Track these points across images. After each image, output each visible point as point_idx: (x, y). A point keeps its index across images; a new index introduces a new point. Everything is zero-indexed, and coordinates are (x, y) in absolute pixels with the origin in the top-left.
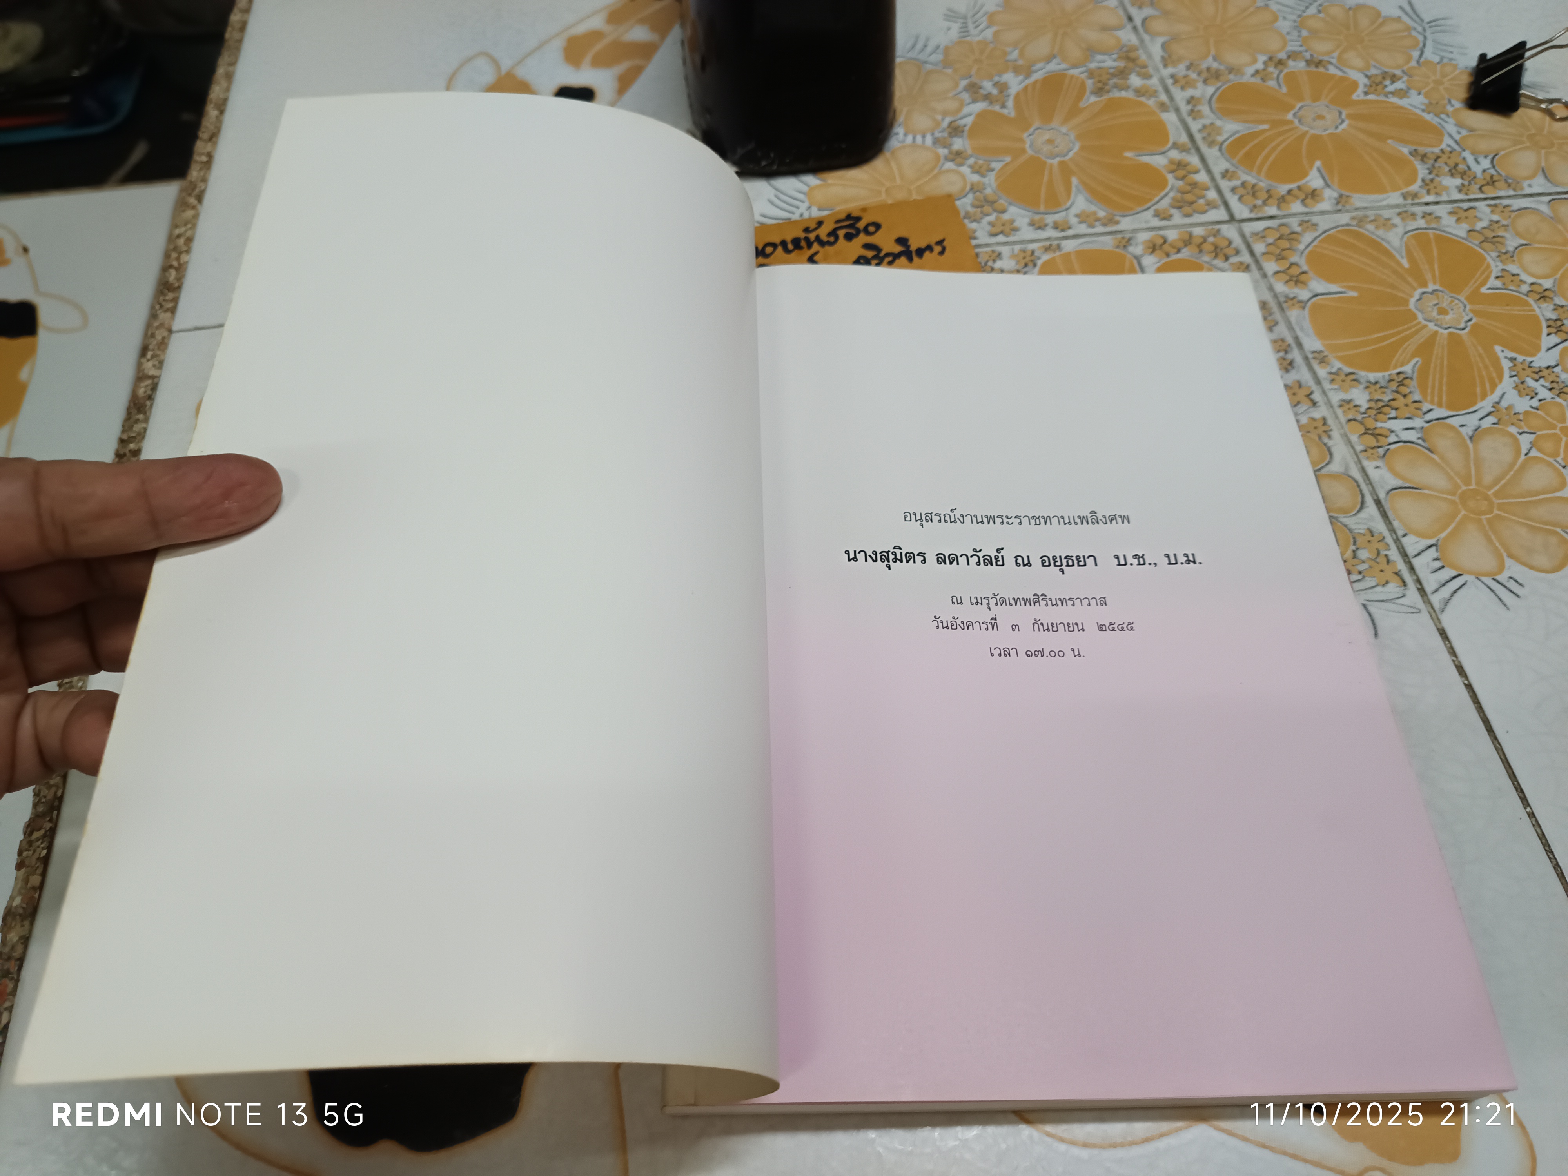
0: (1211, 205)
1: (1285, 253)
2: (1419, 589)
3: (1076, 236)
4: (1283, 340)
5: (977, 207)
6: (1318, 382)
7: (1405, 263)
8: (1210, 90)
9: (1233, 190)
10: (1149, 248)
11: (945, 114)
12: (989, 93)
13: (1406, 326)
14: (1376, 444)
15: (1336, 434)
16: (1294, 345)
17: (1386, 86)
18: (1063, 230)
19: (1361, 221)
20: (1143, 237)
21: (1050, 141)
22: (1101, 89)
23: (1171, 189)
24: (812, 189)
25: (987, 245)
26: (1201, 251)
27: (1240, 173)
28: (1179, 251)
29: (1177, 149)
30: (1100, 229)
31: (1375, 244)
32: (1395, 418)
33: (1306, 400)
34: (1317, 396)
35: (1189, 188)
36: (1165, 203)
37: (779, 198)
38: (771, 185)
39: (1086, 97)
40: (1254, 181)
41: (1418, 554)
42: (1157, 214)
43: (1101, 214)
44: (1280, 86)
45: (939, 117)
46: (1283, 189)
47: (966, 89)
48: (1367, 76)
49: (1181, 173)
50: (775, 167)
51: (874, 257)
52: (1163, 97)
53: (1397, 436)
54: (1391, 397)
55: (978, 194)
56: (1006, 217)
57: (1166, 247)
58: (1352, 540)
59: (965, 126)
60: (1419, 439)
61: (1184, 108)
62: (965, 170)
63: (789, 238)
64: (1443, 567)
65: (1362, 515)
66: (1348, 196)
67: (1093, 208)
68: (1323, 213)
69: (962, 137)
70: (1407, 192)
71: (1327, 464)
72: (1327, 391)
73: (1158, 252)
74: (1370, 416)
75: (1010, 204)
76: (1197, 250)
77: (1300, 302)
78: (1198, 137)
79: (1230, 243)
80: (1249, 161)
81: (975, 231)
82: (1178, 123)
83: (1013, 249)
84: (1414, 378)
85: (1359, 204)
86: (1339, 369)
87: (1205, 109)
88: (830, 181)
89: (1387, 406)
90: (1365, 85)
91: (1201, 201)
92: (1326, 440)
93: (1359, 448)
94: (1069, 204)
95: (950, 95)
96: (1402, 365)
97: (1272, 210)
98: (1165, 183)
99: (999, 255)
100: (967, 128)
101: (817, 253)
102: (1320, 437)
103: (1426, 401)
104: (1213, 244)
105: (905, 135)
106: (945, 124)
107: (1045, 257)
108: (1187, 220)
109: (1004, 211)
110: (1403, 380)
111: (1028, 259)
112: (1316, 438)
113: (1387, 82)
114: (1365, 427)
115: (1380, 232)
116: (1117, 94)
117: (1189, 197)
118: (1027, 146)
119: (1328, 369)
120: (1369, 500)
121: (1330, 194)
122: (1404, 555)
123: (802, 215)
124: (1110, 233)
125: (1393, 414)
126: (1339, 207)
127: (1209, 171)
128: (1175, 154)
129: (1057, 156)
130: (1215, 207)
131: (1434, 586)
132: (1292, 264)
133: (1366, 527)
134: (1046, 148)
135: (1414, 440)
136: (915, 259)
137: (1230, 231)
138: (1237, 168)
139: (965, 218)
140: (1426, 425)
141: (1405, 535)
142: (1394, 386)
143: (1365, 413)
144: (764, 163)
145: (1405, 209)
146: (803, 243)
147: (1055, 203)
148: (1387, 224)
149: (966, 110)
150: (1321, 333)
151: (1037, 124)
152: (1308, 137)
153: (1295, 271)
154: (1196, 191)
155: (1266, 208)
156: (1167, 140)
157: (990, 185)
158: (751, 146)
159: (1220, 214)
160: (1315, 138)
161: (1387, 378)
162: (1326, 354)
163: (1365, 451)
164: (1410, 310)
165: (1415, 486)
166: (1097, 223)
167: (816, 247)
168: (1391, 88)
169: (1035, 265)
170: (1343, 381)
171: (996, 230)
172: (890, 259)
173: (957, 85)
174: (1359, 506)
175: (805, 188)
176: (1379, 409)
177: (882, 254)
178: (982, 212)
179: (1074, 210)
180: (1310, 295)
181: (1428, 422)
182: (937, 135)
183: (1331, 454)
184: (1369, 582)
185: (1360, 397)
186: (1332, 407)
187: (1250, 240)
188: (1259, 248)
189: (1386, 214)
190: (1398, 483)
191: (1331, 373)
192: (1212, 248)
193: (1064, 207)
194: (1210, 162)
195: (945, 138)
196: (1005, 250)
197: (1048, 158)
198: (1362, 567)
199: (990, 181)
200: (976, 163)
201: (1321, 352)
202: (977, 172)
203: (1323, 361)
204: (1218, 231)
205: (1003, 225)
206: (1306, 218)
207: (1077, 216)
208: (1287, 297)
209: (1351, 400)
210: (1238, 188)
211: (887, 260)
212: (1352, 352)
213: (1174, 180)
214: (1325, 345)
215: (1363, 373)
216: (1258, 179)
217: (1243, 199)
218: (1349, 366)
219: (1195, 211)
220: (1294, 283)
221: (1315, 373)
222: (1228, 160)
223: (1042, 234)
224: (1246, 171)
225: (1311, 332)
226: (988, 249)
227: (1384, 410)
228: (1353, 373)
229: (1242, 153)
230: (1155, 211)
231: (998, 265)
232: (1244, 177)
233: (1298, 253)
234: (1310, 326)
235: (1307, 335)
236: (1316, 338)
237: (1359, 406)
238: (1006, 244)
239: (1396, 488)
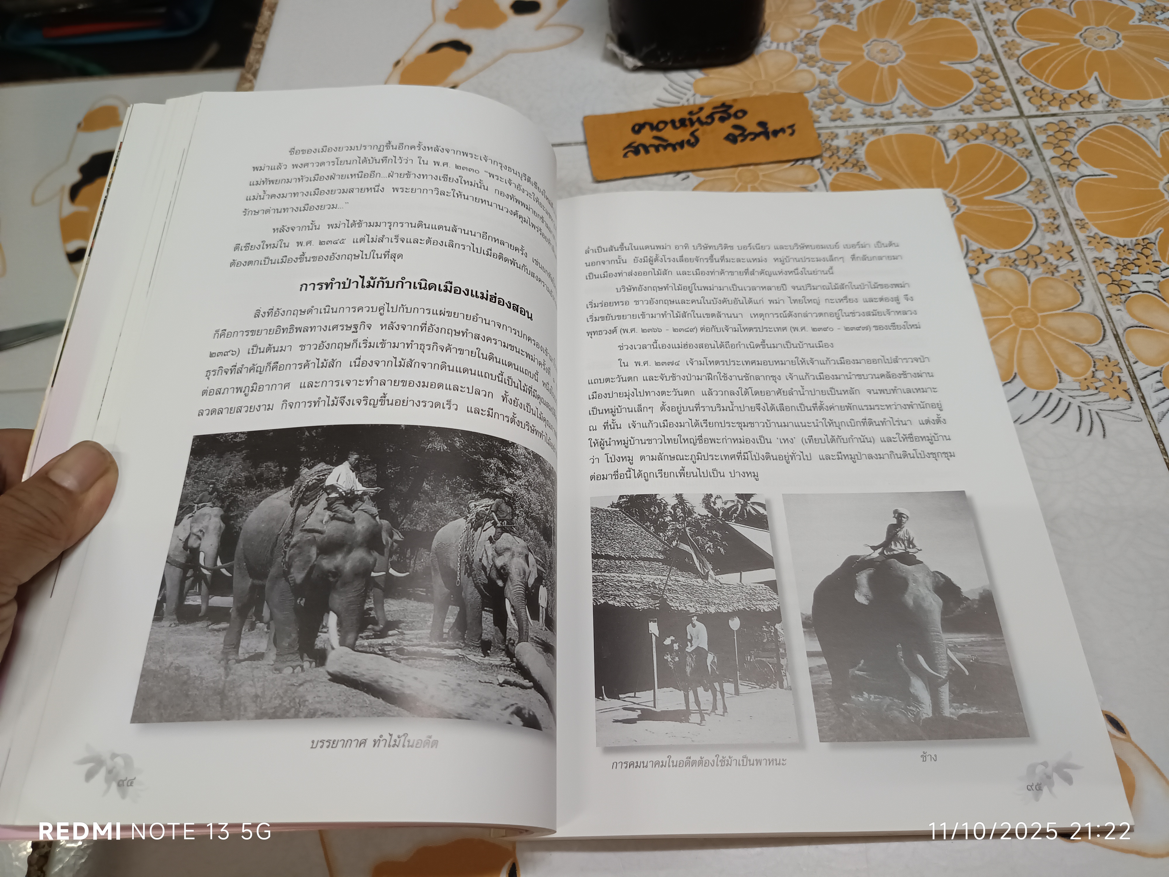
0: (1006, 104)
1: (1062, 143)
2: (1142, 404)
3: (897, 124)
4: (1053, 209)
5: (822, 99)
6: (1078, 243)
7: (1159, 154)
8: (1014, 14)
9: (1025, 93)
10: (954, 135)
11: (803, 27)
12: (839, 13)
13: (1154, 203)
14: (1120, 292)
15: (1088, 283)
16: (1061, 214)
17: (1157, 15)
18: (887, 119)
19: (1126, 120)
20: (950, 126)
21: (883, 51)
22: (927, 12)
23: (975, 91)
24: (697, 81)
25: (828, 128)
26: (994, 139)
27: (1032, 79)
28: (977, 138)
29: (983, 59)
30: (916, 119)
31: (1135, 138)
32: (1138, 273)
33: (1067, 255)
34: (1075, 254)
35: (989, 90)
36: (969, 101)
37: (672, 87)
38: (666, 77)
39: (914, 18)
40: (1042, 86)
41: (1145, 377)
42: (962, 110)
43: (919, 107)
44: (1071, 13)
45: (798, 30)
46: (1065, 93)
47: (821, 9)
48: (1142, 7)
49: (984, 78)
50: (670, 64)
51: (740, 135)
52: (976, 19)
53: (1137, 286)
54: (1136, 257)
55: (824, 89)
56: (844, 107)
57: (967, 135)
58: (1093, 364)
59: (818, 37)
60: (1155, 290)
61: (991, 28)
62: (815, 70)
63: (677, 118)
64: (1164, 388)
65: (1103, 345)
66: (1117, 101)
67: (912, 103)
68: (1095, 112)
69: (815, 45)
70: (1166, 99)
71: (1079, 305)
72: (1085, 250)
73: (960, 138)
74: (1117, 271)
75: (848, 97)
76: (992, 138)
77: (1070, 181)
78: (1000, 50)
79: (1018, 133)
80: (1039, 71)
81: (819, 117)
82: (986, 40)
83: (847, 131)
84: (1157, 244)
85: (1126, 107)
86: (1096, 234)
87: (1009, 29)
88: (711, 76)
89: (1132, 263)
90: (1140, 14)
91: (998, 101)
92: (1079, 287)
93: (1105, 295)
94: (894, 99)
95: (809, 13)
96: (1147, 233)
97: (1054, 110)
98: (971, 85)
99: (836, 136)
100: (819, 39)
101: (697, 130)
102: (1075, 285)
103: (1165, 261)
104: (1005, 134)
105: (771, 42)
106: (803, 35)
107: (872, 138)
108: (986, 115)
109: (842, 103)
110: (1147, 244)
111: (859, 139)
112: (1073, 285)
113: (1159, 13)
114: (1112, 278)
115: (1141, 129)
116: (939, 16)
117: (989, 97)
118: (865, 54)
119: (1087, 234)
120: (1110, 334)
121: (1102, 98)
122: (1134, 377)
123: (688, 100)
124: (925, 122)
125: (1136, 270)
126: (1110, 109)
127: (1007, 78)
128: (980, 64)
129: (888, 62)
130: (1009, 106)
131: (1155, 403)
132: (1066, 152)
133: (1105, 354)
134: (880, 56)
135: (1151, 290)
136: (772, 138)
137: (1019, 125)
138: (1030, 75)
139: (812, 106)
140: (1162, 280)
141: (1136, 362)
142: (1139, 248)
143: (1113, 268)
144: (662, 60)
145: (1163, 112)
146: (687, 123)
147: (883, 98)
148: (1147, 123)
149: (820, 25)
150: (1083, 206)
151: (874, 37)
152: (1090, 52)
153: (1068, 157)
154: (995, 92)
155: (1050, 108)
156: (976, 53)
157: (834, 83)
158: (653, 46)
159: (1013, 111)
160: (1095, 53)
161: (1134, 242)
162: (1087, 221)
163: (1111, 297)
164: (1159, 191)
165: (1148, 326)
166: (915, 115)
167: (697, 125)
168: (1161, 17)
169: (863, 144)
170: (1098, 243)
171: (835, 116)
172: (752, 136)
173: (814, 5)
174: (1101, 338)
175: (692, 80)
176: (1125, 266)
177: (746, 133)
178: (825, 103)
179: (897, 104)
180: (1078, 176)
181: (1163, 277)
182: (796, 43)
183: (1082, 298)
184: (1103, 396)
185: (1111, 256)
186: (1087, 262)
187: (1034, 132)
188: (1041, 138)
189: (1147, 115)
190: (1135, 322)
191: (1088, 236)
192: (1004, 137)
193: (890, 101)
194: (1008, 70)
195: (802, 46)
196: (841, 132)
197: (880, 63)
198: (1098, 384)
199: (834, 79)
200: (824, 65)
201: (1083, 219)
202: (824, 72)
203: (1083, 227)
204: (1010, 124)
205: (841, 113)
206: (1082, 116)
207: (899, 108)
208: (1060, 177)
209: (1103, 258)
210: (1029, 91)
211: (750, 137)
212: (1107, 221)
213: (978, 83)
214: (1086, 215)
215: (1115, 238)
216: (1045, 84)
217: (1032, 100)
218: (1103, 231)
219: (992, 108)
220: (1066, 166)
221: (1076, 236)
222: (1023, 69)
223: (871, 121)
224: (1037, 78)
225: (1076, 204)
226: (828, 131)
227: (1129, 266)
228: (1107, 237)
229: (1035, 64)
230: (961, 106)
231: (835, 143)
232: (1035, 83)
233: (1073, 143)
234: (1076, 200)
235: (1073, 206)
236: (1079, 209)
237: (1109, 263)
238: (842, 127)
239: (1132, 327)
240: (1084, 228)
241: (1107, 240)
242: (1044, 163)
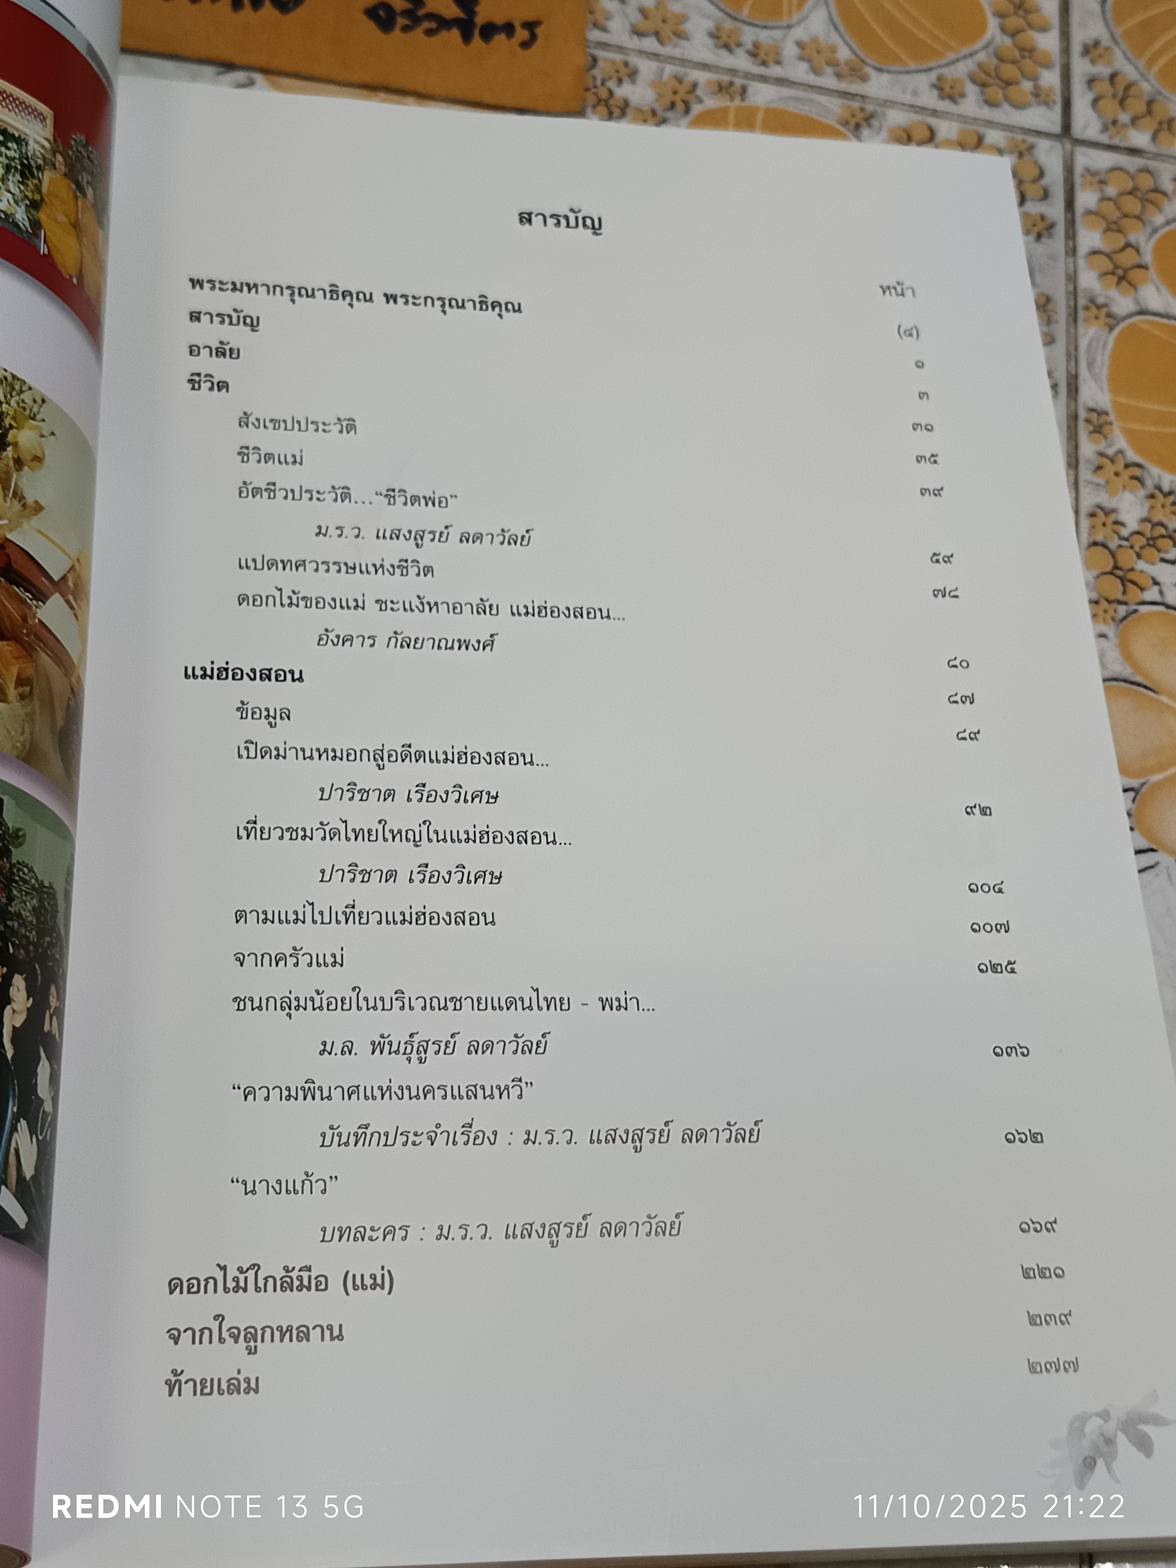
0: (1040, 96)
1: (1126, 223)
3: (781, 82)
9: (1091, 82)
10: (901, 142)
14: (1121, 597)
16: (1062, 387)
18: (764, 63)
20: (899, 119)
23: (984, 47)
25: (620, 49)
27: (1118, 53)
30: (829, 81)
36: (962, 69)
40: (1134, 76)
42: (938, 86)
43: (844, 54)
49: (1014, 22)
51: (405, 13)
53: (1161, 591)
56: (675, 7)
67: (835, 38)
72: (1081, 484)
74: (1132, 547)
77: (1109, 315)
79: (1043, 175)
80: (1141, 38)
81: (609, 16)
83: (662, 70)
86: (1121, 452)
89: (1169, 538)
91: (1026, 85)
94: (795, 19)
97: (1140, 138)
98: (981, 32)
99: (633, 75)
104: (1012, 168)
107: (713, 101)
108: (986, 113)
111: (680, 97)
114: (1115, 562)
117: (1008, 71)
119: (1102, 446)
124: (845, 95)
127: (1065, 35)
130: (1047, 104)
132: (1128, 245)
137: (1051, 156)
138: (1117, 43)
143: (1127, 539)
147: (771, 8)
150: (1118, 380)
153: (1127, 259)
154: (1028, 63)
155: (1132, 133)
159: (1048, 119)
162: (1112, 417)
163: (1097, 602)
165: (1148, 685)
166: (829, 70)
169: (686, 111)
170: (1117, 474)
171: (643, 25)
172: (435, 25)
176: (1152, 539)
177: (421, 12)
179: (799, 33)
180: (1133, 309)
185: (1132, 509)
186: (1076, 513)
187: (1078, 180)
188: (1086, 199)
190: (1126, 671)
191: (1102, 454)
193: (785, 22)
194: (1075, 20)
196: (647, 68)
201: (1107, 414)
203: (1098, 430)
204: (1031, 147)
205: (664, 21)
207: (800, 44)
208: (1092, 301)
209: (1114, 511)
210: (1101, 80)
211: (426, 25)
212: (1153, 429)
213: (998, 31)
214: (1115, 403)
215: (1155, 470)
216: (1142, 75)
217: (1101, 103)
218: (1139, 450)
219: (1006, 98)
220: (1116, 279)
221: (1076, 447)
222: (1107, 25)
223: (726, 60)
224: (1129, 54)
225: (1105, 372)
226: (618, 57)
227: (1161, 543)
228: (1139, 466)
229: (1138, 18)
230: (940, 78)
231: (625, 91)
232: (1120, 63)
233: (1149, 229)
234: (1107, 363)
235: (1095, 377)
236: (1105, 386)
237: (1123, 524)
238: (655, 56)
239: (1116, 679)
240: (1100, 432)
241: (1137, 472)
242: (1071, 260)
